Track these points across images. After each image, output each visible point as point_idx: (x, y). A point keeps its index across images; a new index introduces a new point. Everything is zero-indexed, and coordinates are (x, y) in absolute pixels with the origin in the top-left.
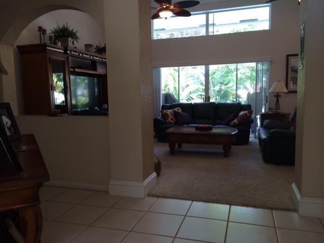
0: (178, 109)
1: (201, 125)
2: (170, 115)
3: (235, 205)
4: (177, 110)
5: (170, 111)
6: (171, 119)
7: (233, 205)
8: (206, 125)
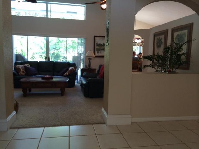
0: (28, 65)
1: (45, 76)
2: (22, 69)
3: (72, 125)
4: (26, 66)
5: (21, 66)
6: (22, 72)
7: (71, 125)
8: (49, 76)
